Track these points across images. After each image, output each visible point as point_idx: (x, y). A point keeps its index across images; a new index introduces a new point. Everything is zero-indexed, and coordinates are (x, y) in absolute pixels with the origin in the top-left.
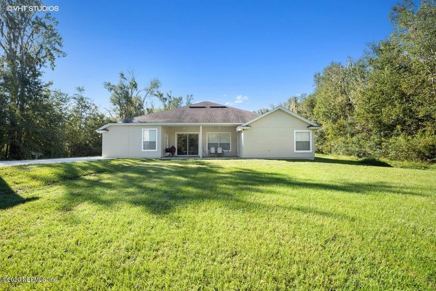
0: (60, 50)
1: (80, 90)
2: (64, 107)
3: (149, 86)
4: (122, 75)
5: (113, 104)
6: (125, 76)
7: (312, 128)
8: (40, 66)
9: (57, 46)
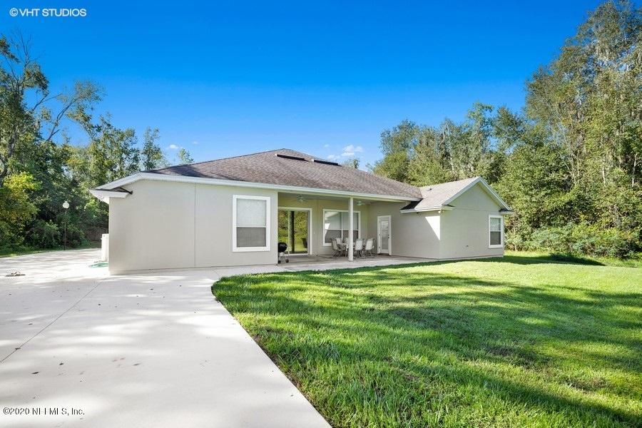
7: (505, 213)
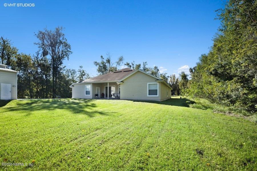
0: (70, 51)
1: (81, 67)
2: (75, 76)
3: (118, 61)
4: (102, 57)
5: (98, 72)
6: (103, 57)
8: (63, 59)
9: (68, 49)
